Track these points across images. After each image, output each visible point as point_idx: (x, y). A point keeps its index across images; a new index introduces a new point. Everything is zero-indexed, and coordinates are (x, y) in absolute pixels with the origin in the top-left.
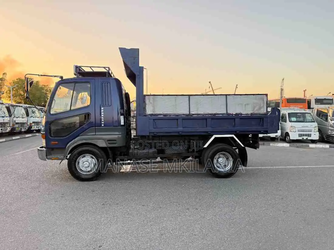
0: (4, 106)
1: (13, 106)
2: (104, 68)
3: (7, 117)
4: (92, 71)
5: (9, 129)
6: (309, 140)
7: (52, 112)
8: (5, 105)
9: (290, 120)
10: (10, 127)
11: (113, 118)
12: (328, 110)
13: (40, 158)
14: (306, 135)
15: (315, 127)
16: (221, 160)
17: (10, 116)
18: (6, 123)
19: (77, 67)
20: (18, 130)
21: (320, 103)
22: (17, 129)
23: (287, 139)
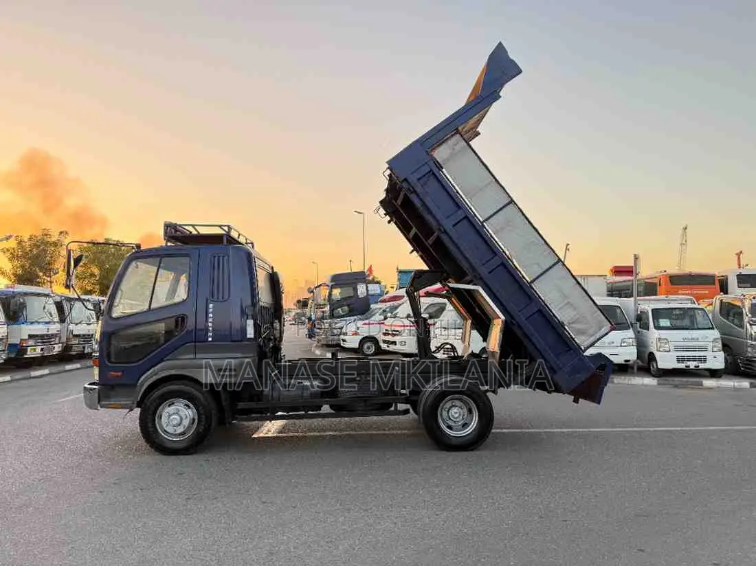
0: (51, 301)
1: (69, 300)
2: (220, 226)
3: (54, 323)
4: (196, 233)
5: (57, 349)
6: (700, 369)
7: (115, 315)
8: (54, 298)
9: (656, 325)
10: (60, 345)
11: (231, 324)
12: (742, 301)
13: (86, 404)
14: (694, 359)
15: (715, 340)
16: (456, 413)
17: (62, 320)
18: (52, 335)
19: (168, 226)
20: (76, 350)
21: (749, 285)
22: (75, 348)
23: (652, 368)
